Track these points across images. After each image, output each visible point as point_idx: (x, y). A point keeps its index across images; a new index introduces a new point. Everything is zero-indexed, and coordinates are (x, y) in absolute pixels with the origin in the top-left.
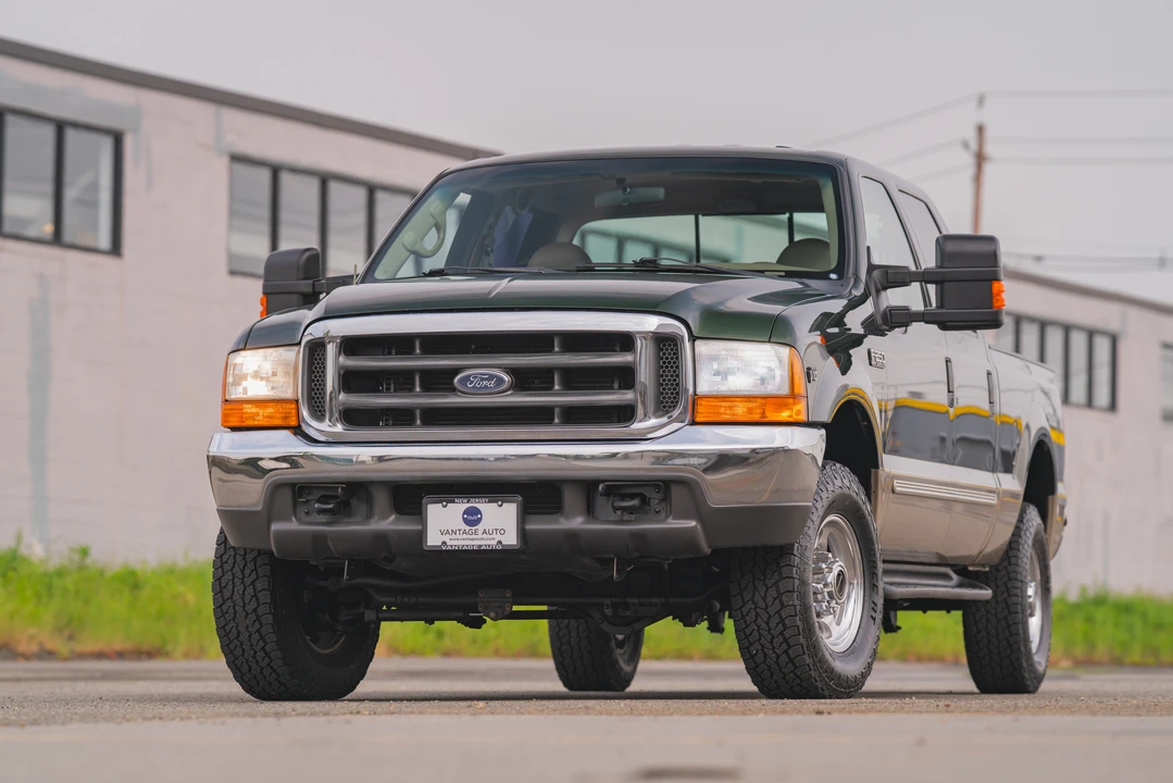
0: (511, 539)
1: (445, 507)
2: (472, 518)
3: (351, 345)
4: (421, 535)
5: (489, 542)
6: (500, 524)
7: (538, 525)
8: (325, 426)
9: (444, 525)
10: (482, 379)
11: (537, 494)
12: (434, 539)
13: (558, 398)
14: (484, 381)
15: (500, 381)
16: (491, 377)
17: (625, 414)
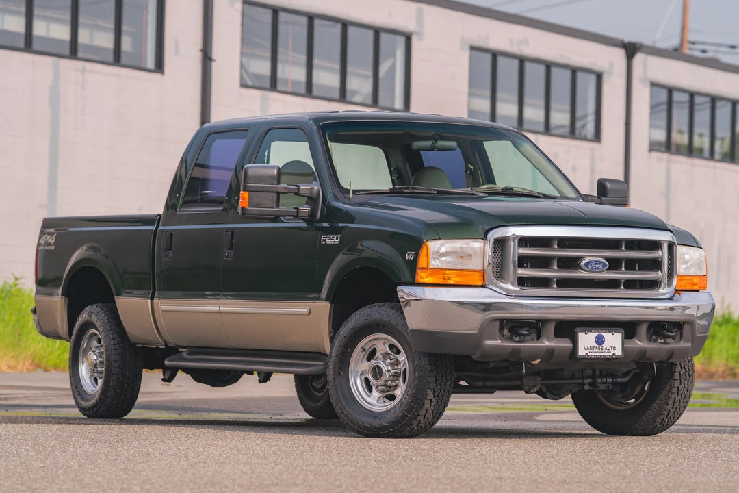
0: (619, 352)
1: (586, 334)
2: (600, 340)
5: (609, 354)
10: (596, 264)
11: (629, 328)
12: (582, 352)
15: (605, 265)
16: (601, 262)
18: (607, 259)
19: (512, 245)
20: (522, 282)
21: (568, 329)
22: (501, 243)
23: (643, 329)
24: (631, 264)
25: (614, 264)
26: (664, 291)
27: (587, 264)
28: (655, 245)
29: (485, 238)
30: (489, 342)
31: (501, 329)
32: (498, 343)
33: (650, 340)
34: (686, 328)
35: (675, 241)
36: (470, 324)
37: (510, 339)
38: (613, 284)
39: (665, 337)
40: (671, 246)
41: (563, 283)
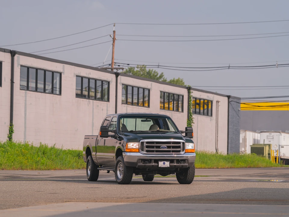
0: (169, 166)
2: (164, 164)
3: (147, 143)
4: (158, 165)
5: (166, 166)
6: (167, 164)
7: (172, 164)
8: (144, 152)
9: (161, 164)
12: (160, 166)
13: (171, 149)
14: (164, 147)
17: (179, 151)
18: (167, 146)
19: (145, 143)
20: (147, 151)
21: (157, 161)
22: (142, 143)
23: (175, 161)
24: (173, 147)
25: (169, 147)
26: (182, 153)
27: (162, 147)
28: (179, 143)
29: (139, 142)
30: (139, 164)
31: (142, 161)
32: (141, 164)
33: (177, 163)
34: (186, 160)
35: (185, 142)
36: (135, 161)
37: (143, 163)
38: (170, 151)
39: (181, 163)
40: (183, 143)
41: (157, 151)
